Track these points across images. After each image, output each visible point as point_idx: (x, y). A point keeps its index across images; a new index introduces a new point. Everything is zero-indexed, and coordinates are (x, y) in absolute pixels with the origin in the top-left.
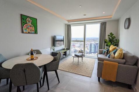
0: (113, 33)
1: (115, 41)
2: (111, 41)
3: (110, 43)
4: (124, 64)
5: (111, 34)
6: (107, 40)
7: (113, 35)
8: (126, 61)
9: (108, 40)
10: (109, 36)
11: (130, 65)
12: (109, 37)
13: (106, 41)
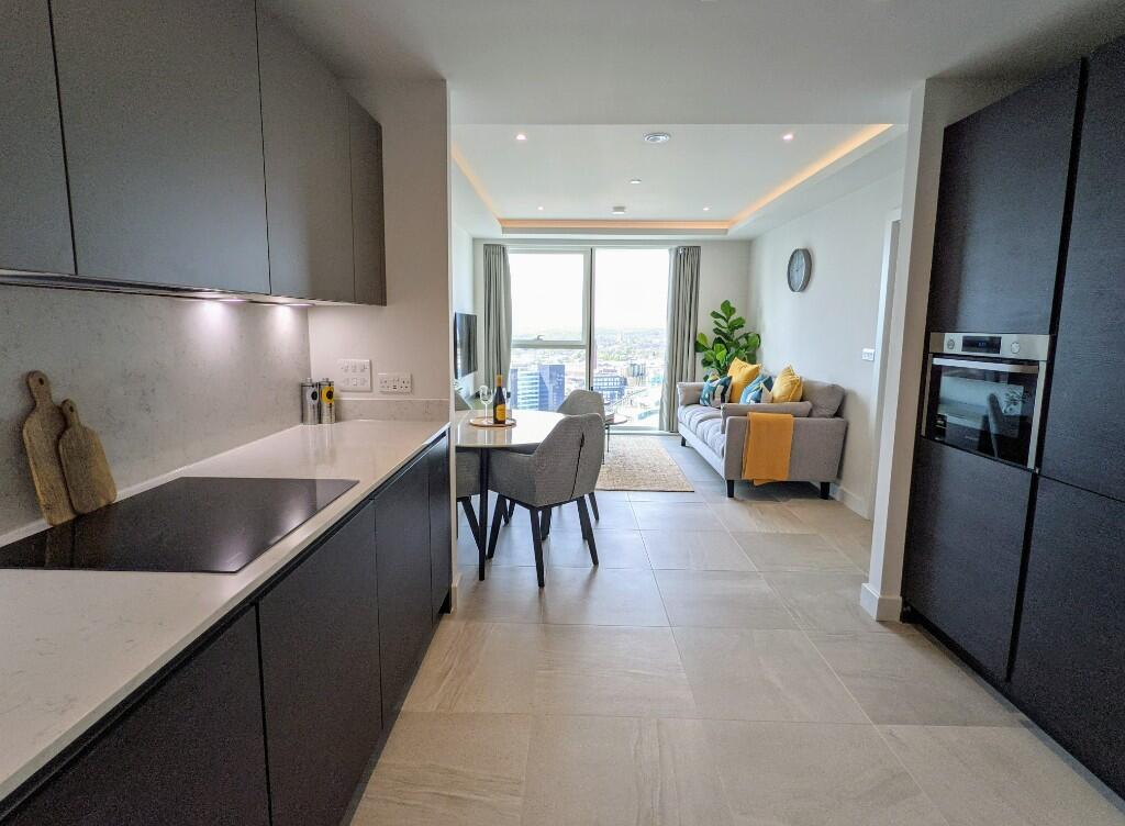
0: (732, 305)
1: (743, 342)
2: (724, 339)
3: (725, 351)
4: (809, 416)
5: (726, 305)
6: (702, 335)
7: (732, 311)
8: (814, 406)
9: (711, 336)
10: (715, 315)
11: (825, 417)
12: (717, 323)
13: (701, 342)
